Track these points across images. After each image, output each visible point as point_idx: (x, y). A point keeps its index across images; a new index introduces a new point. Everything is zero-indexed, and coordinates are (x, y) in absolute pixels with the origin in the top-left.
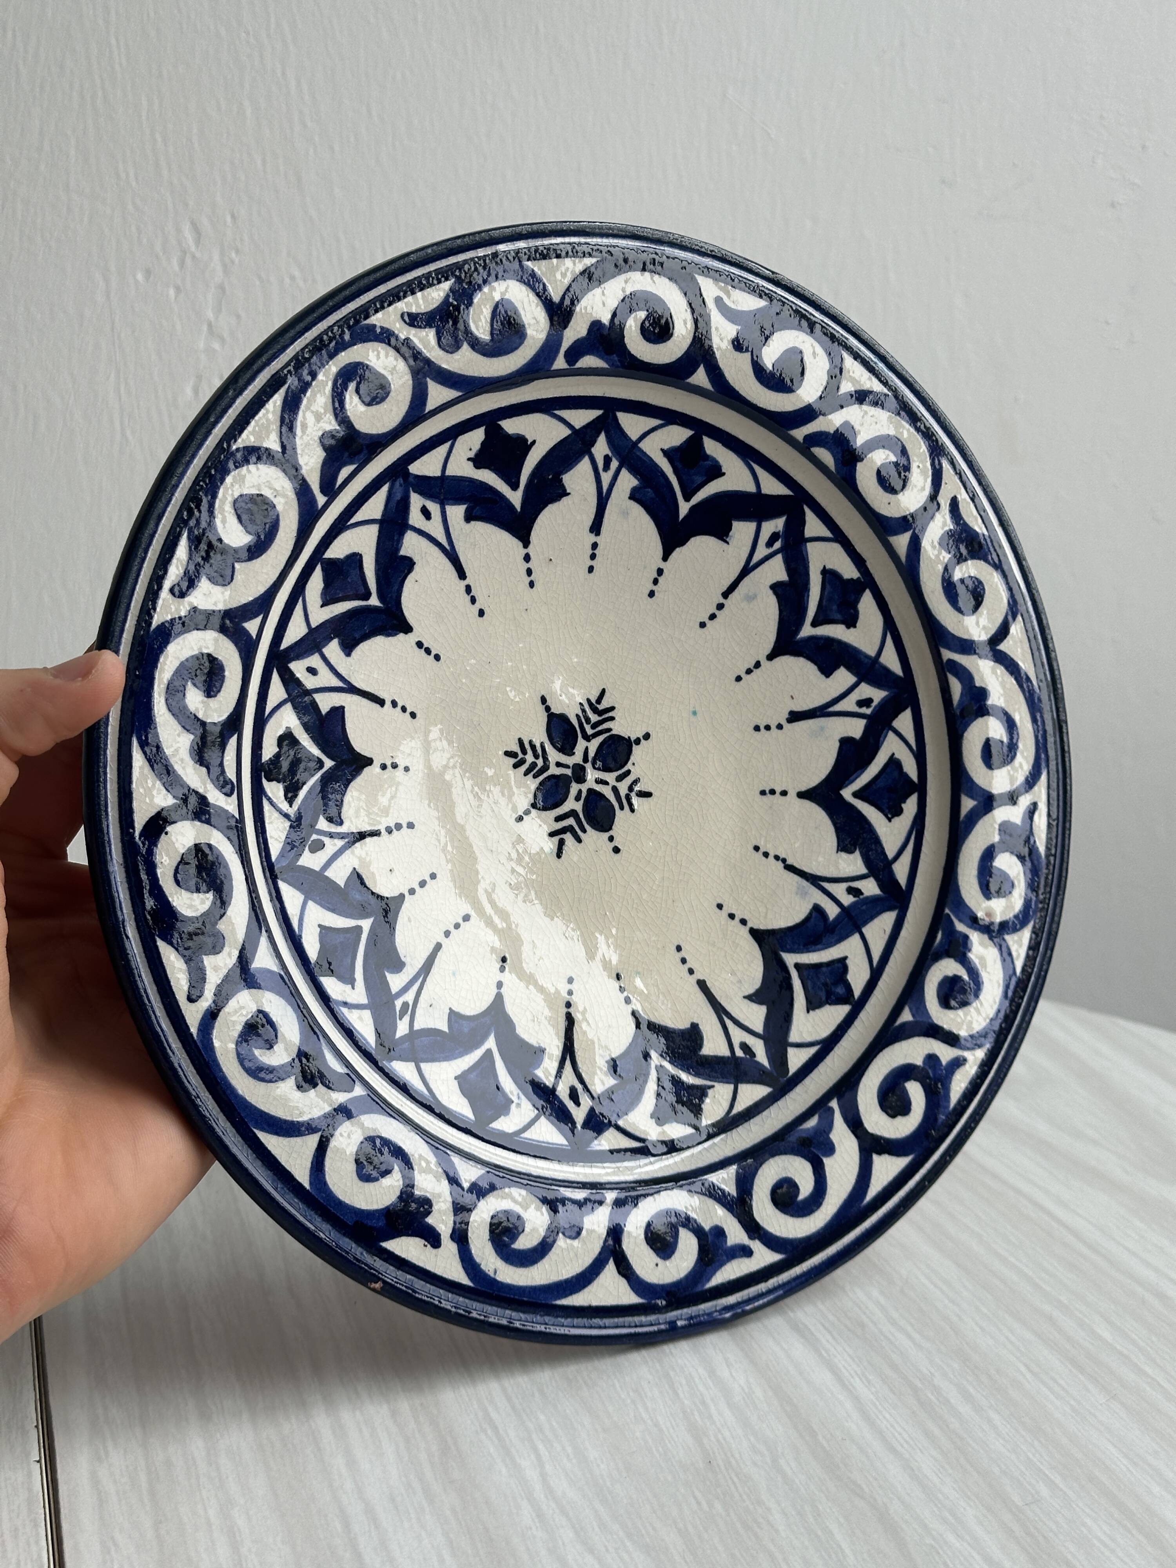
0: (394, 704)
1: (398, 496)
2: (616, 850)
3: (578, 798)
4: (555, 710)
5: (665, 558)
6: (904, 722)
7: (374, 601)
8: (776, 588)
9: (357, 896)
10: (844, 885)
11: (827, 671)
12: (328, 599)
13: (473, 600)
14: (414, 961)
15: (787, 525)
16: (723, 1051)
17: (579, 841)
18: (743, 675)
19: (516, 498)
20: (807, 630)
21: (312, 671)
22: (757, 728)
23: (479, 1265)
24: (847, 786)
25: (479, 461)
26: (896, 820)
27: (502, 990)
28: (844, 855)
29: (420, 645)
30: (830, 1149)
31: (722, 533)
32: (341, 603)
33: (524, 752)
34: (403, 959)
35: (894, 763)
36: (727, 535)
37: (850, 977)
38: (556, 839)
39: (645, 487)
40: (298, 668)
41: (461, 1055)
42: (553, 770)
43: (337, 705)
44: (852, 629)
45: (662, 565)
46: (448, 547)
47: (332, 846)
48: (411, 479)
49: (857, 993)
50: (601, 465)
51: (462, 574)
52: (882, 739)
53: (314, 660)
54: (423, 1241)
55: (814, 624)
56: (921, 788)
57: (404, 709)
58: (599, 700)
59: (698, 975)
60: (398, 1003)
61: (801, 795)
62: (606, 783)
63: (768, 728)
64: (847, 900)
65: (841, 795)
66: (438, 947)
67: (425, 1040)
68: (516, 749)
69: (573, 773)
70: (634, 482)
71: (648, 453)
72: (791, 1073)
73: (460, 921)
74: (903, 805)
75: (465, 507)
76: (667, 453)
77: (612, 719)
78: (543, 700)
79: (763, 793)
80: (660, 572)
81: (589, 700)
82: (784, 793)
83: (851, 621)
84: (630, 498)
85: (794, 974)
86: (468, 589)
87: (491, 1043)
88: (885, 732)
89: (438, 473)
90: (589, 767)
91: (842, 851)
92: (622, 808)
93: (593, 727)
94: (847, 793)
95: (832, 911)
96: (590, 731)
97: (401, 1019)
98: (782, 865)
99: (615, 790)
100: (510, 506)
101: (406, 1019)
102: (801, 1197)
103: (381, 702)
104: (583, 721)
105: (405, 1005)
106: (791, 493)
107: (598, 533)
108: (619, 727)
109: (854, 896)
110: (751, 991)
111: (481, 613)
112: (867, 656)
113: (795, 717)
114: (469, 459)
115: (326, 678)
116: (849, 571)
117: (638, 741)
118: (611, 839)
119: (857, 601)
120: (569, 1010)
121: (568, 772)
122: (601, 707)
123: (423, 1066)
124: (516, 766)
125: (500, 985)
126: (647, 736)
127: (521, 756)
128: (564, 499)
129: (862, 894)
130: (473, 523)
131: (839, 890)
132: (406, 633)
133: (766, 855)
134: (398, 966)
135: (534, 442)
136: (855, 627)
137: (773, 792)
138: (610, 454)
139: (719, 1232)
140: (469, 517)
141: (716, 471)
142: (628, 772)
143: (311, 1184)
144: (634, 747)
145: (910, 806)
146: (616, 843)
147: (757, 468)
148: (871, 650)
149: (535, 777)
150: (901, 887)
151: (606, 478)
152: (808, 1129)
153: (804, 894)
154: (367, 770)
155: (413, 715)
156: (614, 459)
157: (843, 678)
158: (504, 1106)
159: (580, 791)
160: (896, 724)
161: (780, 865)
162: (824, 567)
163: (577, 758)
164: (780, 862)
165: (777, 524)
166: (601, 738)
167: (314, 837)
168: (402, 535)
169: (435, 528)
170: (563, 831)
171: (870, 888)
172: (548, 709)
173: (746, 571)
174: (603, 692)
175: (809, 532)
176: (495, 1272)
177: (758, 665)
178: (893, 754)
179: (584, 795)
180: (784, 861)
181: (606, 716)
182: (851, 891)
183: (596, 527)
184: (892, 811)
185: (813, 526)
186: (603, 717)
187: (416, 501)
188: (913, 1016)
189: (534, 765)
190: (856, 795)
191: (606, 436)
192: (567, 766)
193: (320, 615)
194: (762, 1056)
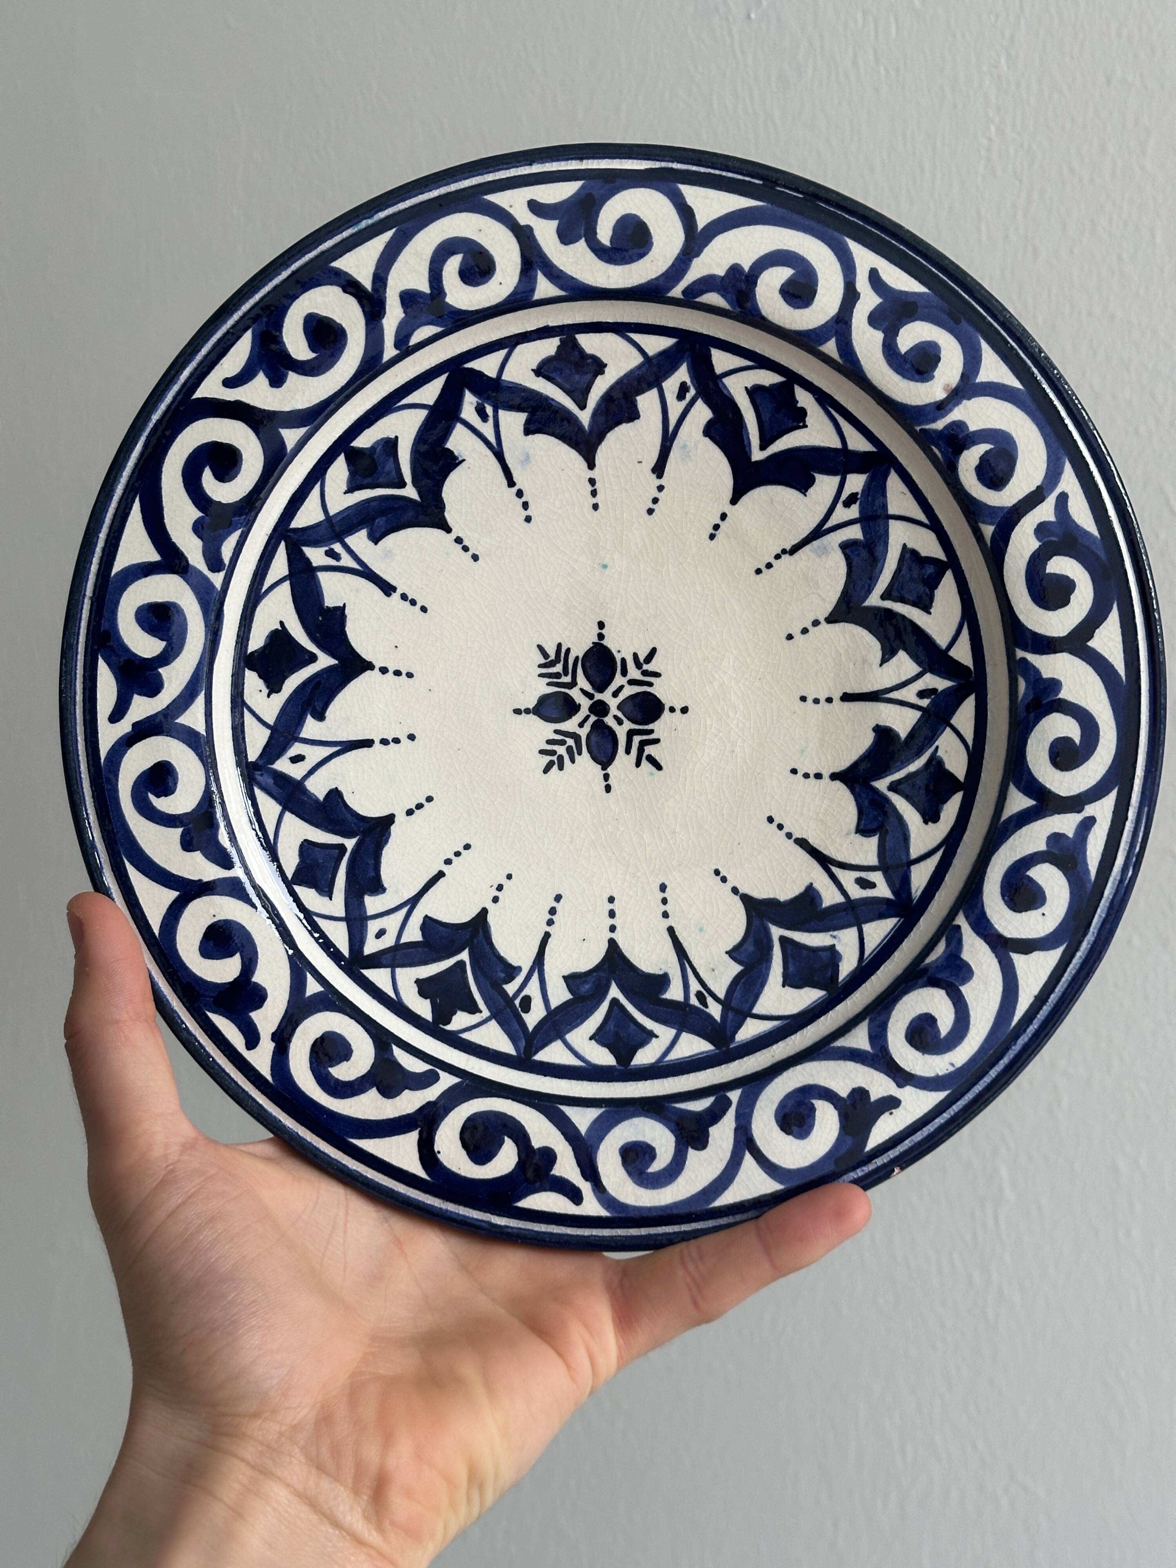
0: (448, 862)
1: (270, 781)
2: (685, 710)
3: (620, 722)
4: (531, 704)
5: (448, 530)
6: (721, 361)
7: (350, 844)
8: (529, 429)
9: (587, 987)
10: (840, 506)
11: (633, 415)
12: (327, 891)
13: (397, 741)
14: (669, 964)
15: (475, 392)
16: (913, 716)
17: (657, 741)
18: (594, 501)
19: (324, 661)
20: (585, 417)
21: (381, 933)
22: (650, 511)
23: (938, 1076)
24: (750, 451)
25: (274, 687)
26: (809, 420)
27: (741, 891)
28: (811, 491)
29: (410, 812)
30: (1055, 685)
31: (451, 462)
32: (337, 879)
33: (553, 753)
34: (661, 973)
35: (754, 392)
36: (456, 458)
37: (924, 553)
38: (645, 764)
39: (374, 524)
40: (371, 946)
41: (768, 968)
42: (584, 732)
43: (421, 921)
44: (607, 370)
45: (453, 536)
46: (338, 748)
47: (533, 989)
48: (260, 763)
49: (941, 555)
50: (333, 562)
51: (367, 743)
52: (725, 392)
53: (373, 927)
54: (887, 1114)
55: (582, 407)
56: (793, 378)
57: (457, 854)
58: (545, 655)
59: (836, 696)
60: (694, 1001)
61: (734, 501)
62: (621, 687)
63: (655, 501)
64: (854, 512)
65: (756, 462)
66: (671, 931)
67: (737, 994)
68: (547, 759)
69: (596, 715)
70: (363, 533)
71: (341, 509)
72: (972, 667)
73: (662, 895)
74: (799, 405)
75: (309, 716)
76: (350, 490)
77: (568, 651)
78: (517, 712)
79: (712, 537)
80: (458, 540)
81: (540, 666)
82: (724, 517)
83: (599, 367)
84: (376, 544)
85: (888, 604)
86: (384, 742)
87: (776, 932)
88: (721, 385)
89: (268, 732)
90: (598, 696)
91: (806, 491)
92: (650, 684)
93: (566, 674)
94: (757, 455)
95: (855, 533)
96: (567, 679)
97: (707, 1007)
98: (787, 555)
99: (632, 682)
100: (329, 670)
101: (710, 1000)
102: (1077, 740)
103: (441, 875)
104: (555, 680)
105: (699, 995)
106: (446, 375)
107: (394, 589)
108: (579, 650)
109: (855, 503)
110: (879, 655)
111: (412, 737)
112: (639, 367)
113: (659, 469)
114: (269, 696)
115: (392, 923)
116: (549, 347)
117: (601, 636)
118: (672, 710)
119: (581, 351)
120: (794, 837)
121: (593, 719)
122: (552, 656)
123: (755, 1011)
124: (561, 768)
125: (735, 890)
126: (601, 625)
127: (555, 758)
128: (347, 611)
129: (857, 494)
130: (327, 714)
131: (842, 514)
132: (393, 822)
133: (769, 566)
134: (663, 981)
135: (282, 623)
136: (606, 365)
137: (716, 527)
138: (327, 548)
139: (1055, 838)
140: (320, 716)
141: (390, 445)
142: (623, 661)
143: (781, 1183)
144: (605, 642)
145: (804, 398)
146: (678, 708)
147: (405, 401)
148: (635, 360)
149: (580, 753)
150: (872, 452)
151: (347, 561)
152: (1025, 694)
153: (825, 551)
154: (490, 919)
155: (467, 847)
156: (332, 546)
157: (647, 402)
158: (832, 955)
159: (615, 717)
160: (719, 370)
161: (785, 558)
162: (532, 370)
163: (585, 703)
164: (783, 556)
165: (470, 401)
166: (580, 671)
167: (517, 1002)
168: (305, 791)
169: (315, 754)
170: (641, 751)
171: (856, 482)
172: (527, 711)
173: (499, 456)
174: (540, 648)
175: (492, 373)
176: (953, 1065)
177: (592, 482)
178: (746, 388)
179: (620, 714)
180: (784, 551)
181: (563, 655)
182: (848, 504)
183: (387, 589)
184: (798, 418)
185: (487, 365)
186: (562, 659)
187: (282, 765)
188: (991, 524)
189: (569, 750)
190: (763, 447)
191: (308, 546)
192: (587, 718)
193: (337, 905)
194: (941, 684)
